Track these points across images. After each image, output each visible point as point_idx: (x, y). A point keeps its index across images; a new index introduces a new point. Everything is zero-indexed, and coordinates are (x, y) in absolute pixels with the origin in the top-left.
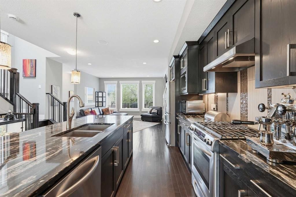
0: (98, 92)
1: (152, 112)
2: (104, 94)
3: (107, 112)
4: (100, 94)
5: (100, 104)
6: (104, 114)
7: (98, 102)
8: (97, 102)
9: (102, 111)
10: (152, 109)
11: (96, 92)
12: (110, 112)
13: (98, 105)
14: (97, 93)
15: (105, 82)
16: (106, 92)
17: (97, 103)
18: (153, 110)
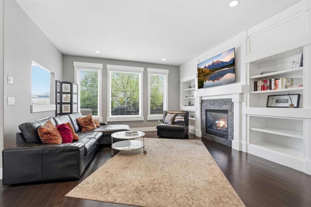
0: (62, 83)
1: (176, 120)
2: (74, 86)
3: (88, 125)
4: (66, 88)
5: (66, 108)
6: (83, 130)
7: (61, 103)
8: (59, 103)
9: (78, 124)
10: (175, 116)
11: (56, 81)
12: (95, 125)
13: (61, 110)
14: (58, 83)
15: (76, 64)
16: (77, 83)
17: (58, 105)
18: (176, 118)
